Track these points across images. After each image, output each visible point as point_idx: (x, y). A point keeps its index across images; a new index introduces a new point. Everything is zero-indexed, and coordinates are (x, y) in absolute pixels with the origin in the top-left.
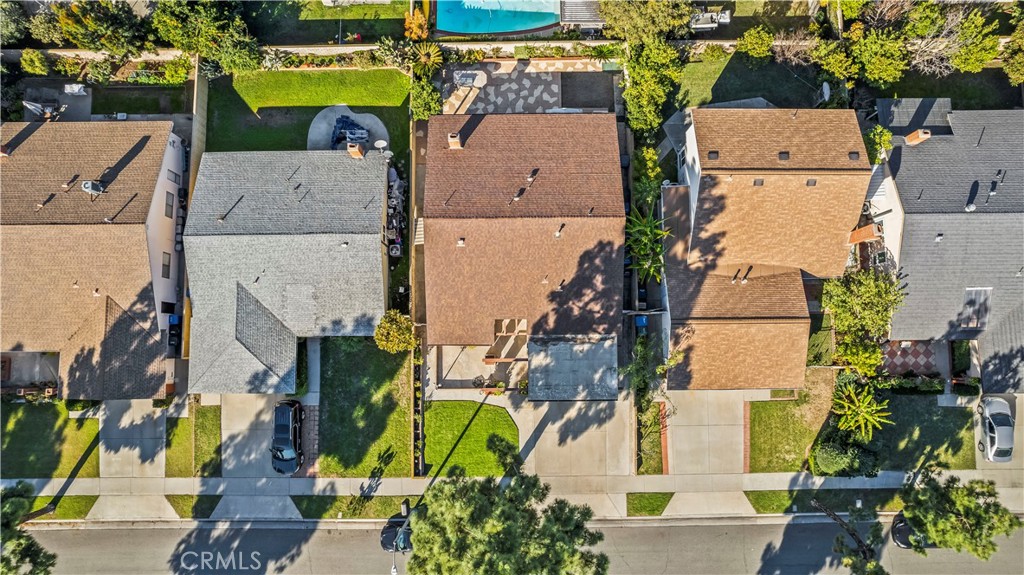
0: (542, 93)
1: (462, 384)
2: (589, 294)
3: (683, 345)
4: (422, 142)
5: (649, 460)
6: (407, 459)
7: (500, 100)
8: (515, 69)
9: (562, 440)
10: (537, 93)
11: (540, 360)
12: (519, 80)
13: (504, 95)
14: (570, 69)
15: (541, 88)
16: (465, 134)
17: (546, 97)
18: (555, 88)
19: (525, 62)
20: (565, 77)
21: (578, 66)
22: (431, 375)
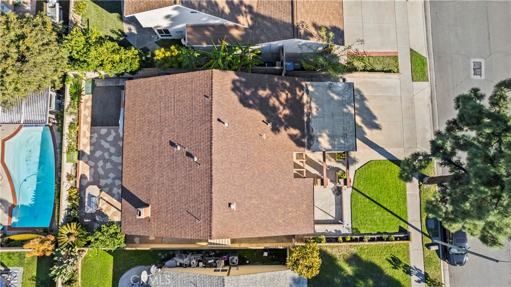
0: (107, 142)
1: (339, 204)
2: (273, 101)
3: (312, 30)
4: (144, 240)
6: (396, 246)
7: (112, 175)
8: (87, 163)
10: (106, 145)
11: (324, 142)
12: (96, 160)
13: (107, 172)
14: (89, 119)
15: (103, 143)
16: (139, 204)
17: (110, 138)
18: (104, 131)
19: (81, 155)
20: (94, 123)
21: (86, 113)
22: (332, 228)
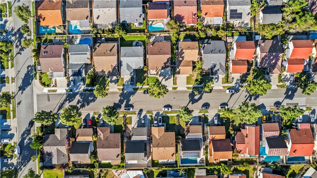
1: (153, 75)
2: (168, 63)
3: (179, 69)
4: (147, 45)
5: (175, 83)
6: (146, 83)
7: (157, 40)
9: (165, 81)
10: (161, 38)
11: (163, 71)
12: (159, 37)
16: (152, 45)
18: (163, 38)
19: (160, 35)
20: (165, 36)
21: (166, 35)
22: (149, 73)
